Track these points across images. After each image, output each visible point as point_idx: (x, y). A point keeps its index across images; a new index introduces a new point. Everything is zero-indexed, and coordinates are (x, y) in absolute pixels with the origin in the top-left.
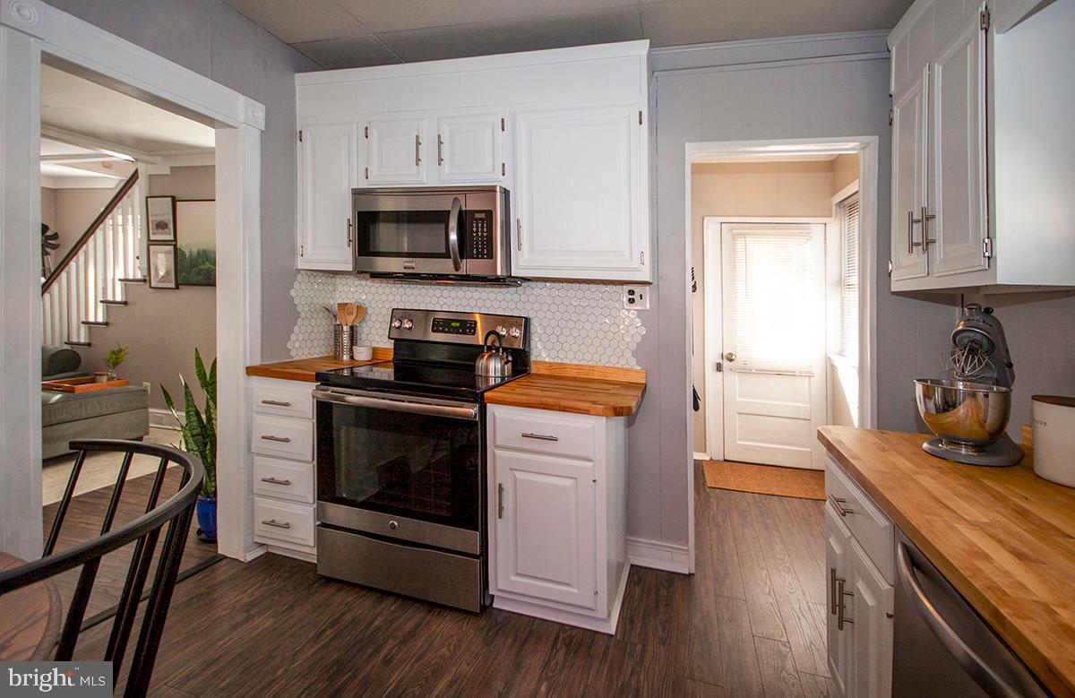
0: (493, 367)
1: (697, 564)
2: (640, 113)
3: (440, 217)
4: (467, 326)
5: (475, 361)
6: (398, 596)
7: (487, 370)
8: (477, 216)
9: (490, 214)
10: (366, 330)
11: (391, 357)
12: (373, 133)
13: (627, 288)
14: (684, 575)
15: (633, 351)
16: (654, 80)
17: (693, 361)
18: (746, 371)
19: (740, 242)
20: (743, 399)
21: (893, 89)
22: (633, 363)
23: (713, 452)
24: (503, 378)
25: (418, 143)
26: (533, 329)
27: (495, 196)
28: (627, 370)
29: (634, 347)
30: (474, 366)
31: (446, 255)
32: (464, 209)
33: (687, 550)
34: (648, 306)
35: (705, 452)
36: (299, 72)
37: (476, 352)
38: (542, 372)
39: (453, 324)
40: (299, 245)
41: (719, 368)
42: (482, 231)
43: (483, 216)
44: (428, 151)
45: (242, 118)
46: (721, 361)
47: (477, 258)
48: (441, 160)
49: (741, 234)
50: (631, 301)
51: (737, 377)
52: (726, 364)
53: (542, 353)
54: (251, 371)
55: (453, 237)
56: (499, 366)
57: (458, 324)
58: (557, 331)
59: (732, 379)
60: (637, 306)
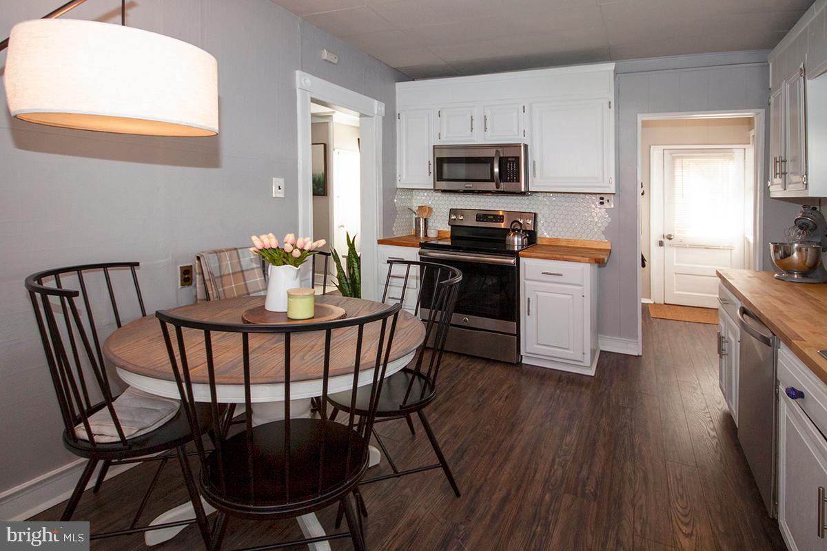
0: (516, 241)
1: (643, 351)
2: (610, 103)
3: (489, 161)
4: (498, 218)
5: (505, 236)
6: (468, 356)
7: (513, 241)
8: (510, 159)
9: (517, 159)
10: (432, 220)
11: (449, 235)
12: (443, 114)
13: (599, 196)
14: (636, 356)
15: (603, 232)
16: (617, 79)
17: (642, 238)
18: (682, 246)
19: (678, 161)
20: (677, 264)
21: (771, 86)
22: (603, 238)
23: (656, 297)
24: (522, 246)
25: (472, 120)
26: (538, 219)
27: (521, 149)
28: (599, 242)
29: (603, 229)
30: (505, 241)
31: (492, 180)
32: (502, 156)
33: (637, 342)
34: (613, 206)
35: (650, 298)
36: (398, 82)
37: (506, 232)
38: (545, 243)
39: (489, 217)
40: (398, 175)
41: (661, 244)
42: (513, 168)
43: (513, 159)
44: (478, 124)
45: (376, 112)
46: (662, 240)
47: (510, 181)
48: (486, 128)
49: (678, 157)
50: (602, 203)
51: (675, 250)
52: (666, 241)
53: (544, 233)
54: (380, 242)
55: (496, 170)
56: (520, 239)
57: (492, 217)
58: (554, 220)
59: (670, 252)
60: (606, 205)
